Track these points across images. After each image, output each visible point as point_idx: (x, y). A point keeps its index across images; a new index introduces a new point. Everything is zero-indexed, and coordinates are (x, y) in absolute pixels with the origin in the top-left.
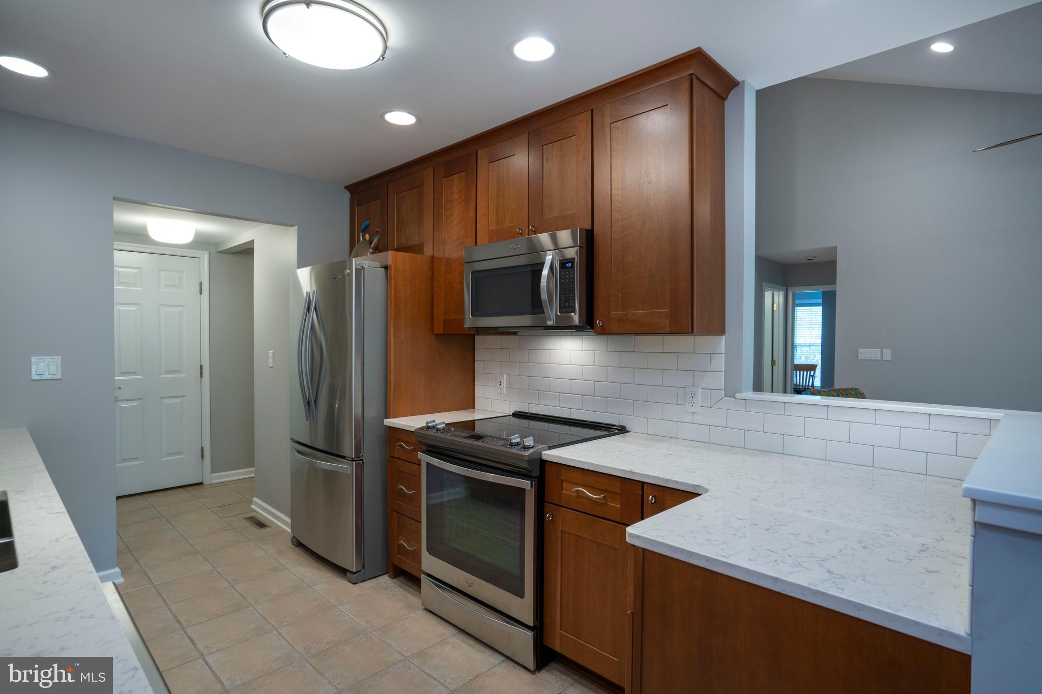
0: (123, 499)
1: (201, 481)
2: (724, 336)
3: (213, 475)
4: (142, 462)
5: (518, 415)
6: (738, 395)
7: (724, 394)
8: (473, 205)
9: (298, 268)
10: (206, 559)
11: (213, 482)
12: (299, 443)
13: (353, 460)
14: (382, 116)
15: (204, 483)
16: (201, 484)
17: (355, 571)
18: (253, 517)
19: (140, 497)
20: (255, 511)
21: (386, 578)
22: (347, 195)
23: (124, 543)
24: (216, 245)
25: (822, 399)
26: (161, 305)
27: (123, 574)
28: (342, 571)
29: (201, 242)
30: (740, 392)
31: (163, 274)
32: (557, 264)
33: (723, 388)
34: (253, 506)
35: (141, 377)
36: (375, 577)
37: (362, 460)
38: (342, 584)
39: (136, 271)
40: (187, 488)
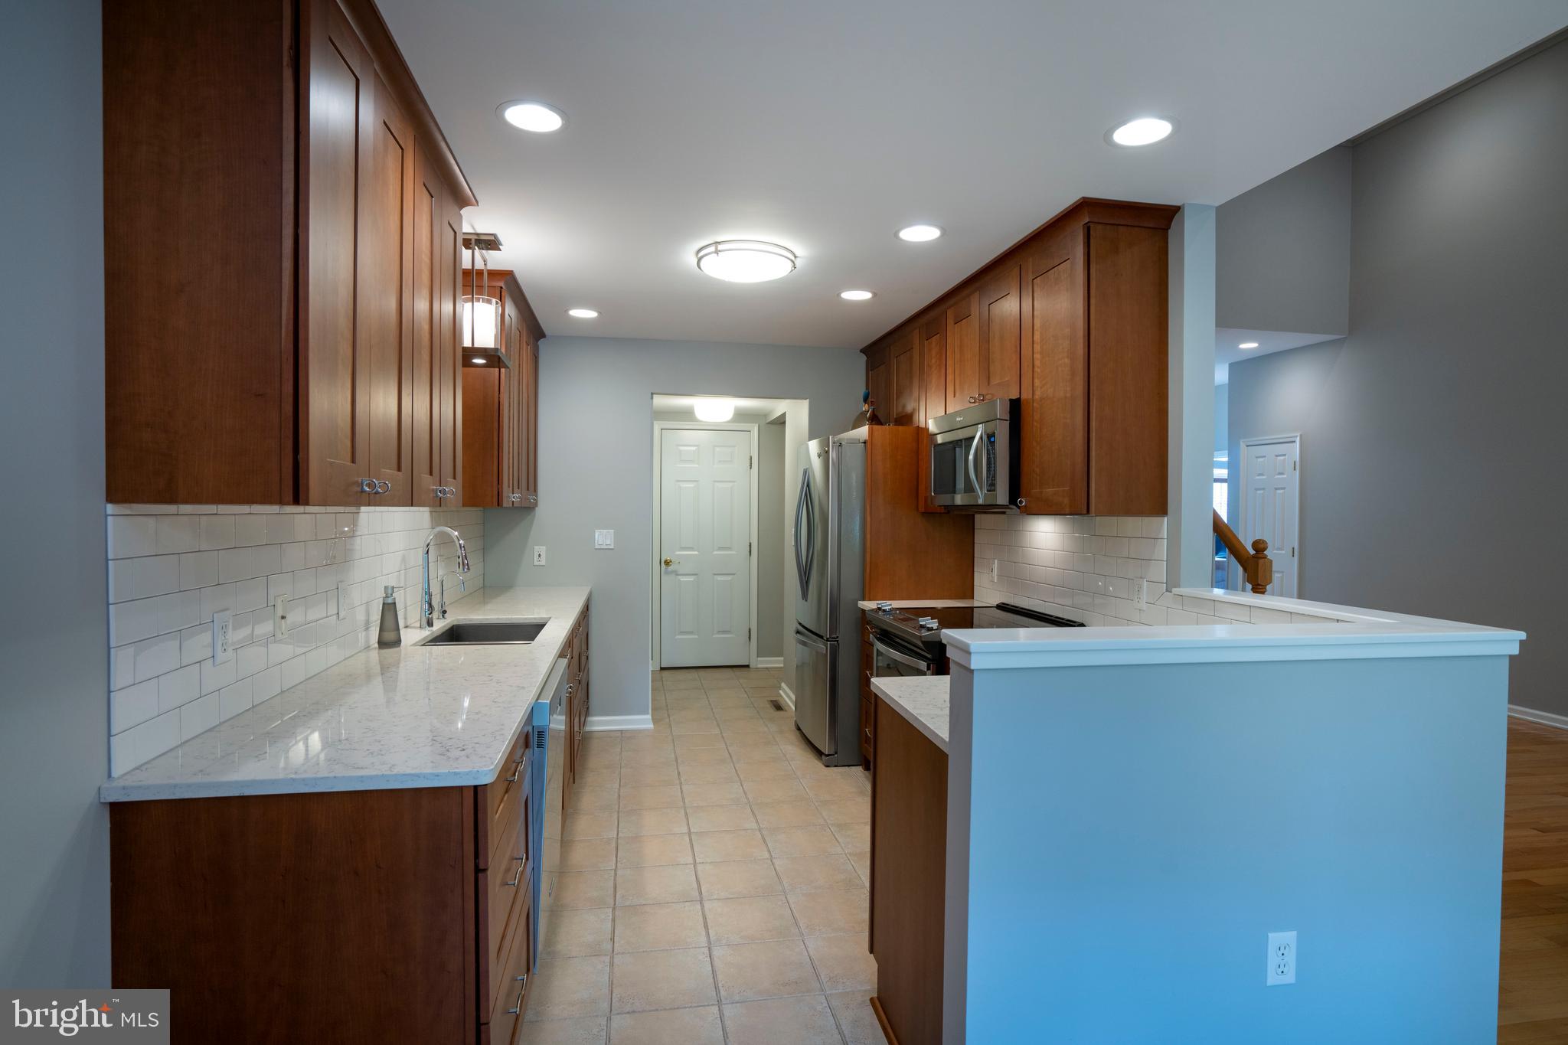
0: (679, 671)
1: (747, 664)
2: (1166, 518)
3: (759, 659)
4: (696, 637)
5: (1002, 607)
6: (1175, 590)
7: (1165, 588)
8: (943, 371)
9: (809, 440)
10: (718, 725)
11: (759, 666)
12: (800, 624)
13: (828, 640)
14: (839, 295)
15: (751, 666)
16: (748, 666)
17: (827, 753)
18: (775, 701)
19: (694, 670)
20: (781, 696)
21: (860, 768)
22: (864, 358)
23: (666, 702)
24: (766, 416)
25: (1225, 594)
26: (715, 481)
27: (655, 720)
28: (819, 753)
29: (741, 416)
30: (1178, 586)
31: (718, 449)
32: (985, 438)
33: (1165, 581)
34: (781, 692)
35: (696, 553)
36: (849, 766)
37: (837, 641)
38: (817, 765)
39: (694, 448)
40: (735, 669)
